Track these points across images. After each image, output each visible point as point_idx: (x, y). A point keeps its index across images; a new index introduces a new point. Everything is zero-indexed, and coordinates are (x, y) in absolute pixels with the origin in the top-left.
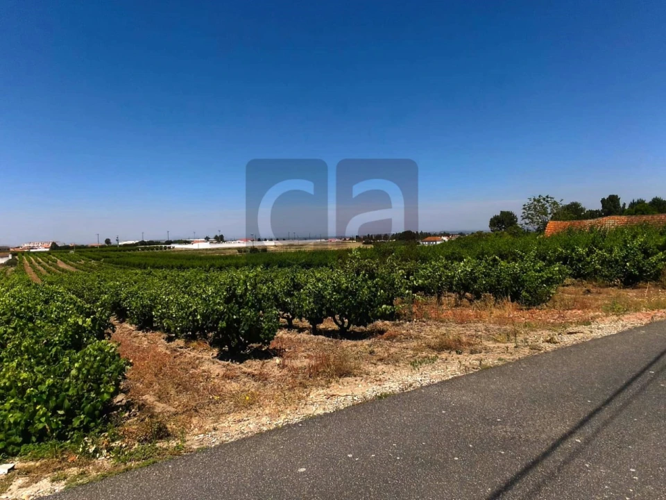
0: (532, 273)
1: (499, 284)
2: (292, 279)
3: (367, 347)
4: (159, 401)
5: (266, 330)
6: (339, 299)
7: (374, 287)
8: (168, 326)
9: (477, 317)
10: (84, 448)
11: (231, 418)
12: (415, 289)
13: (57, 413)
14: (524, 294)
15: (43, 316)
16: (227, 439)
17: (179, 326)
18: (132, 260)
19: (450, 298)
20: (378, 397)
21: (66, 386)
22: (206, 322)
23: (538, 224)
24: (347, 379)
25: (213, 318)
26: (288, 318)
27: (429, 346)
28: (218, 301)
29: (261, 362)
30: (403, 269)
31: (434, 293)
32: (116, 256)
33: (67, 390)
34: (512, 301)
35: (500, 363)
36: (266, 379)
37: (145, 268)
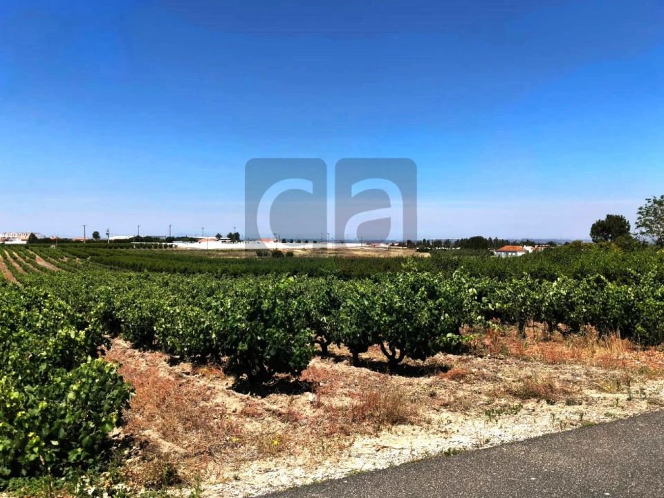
0: (650, 301)
1: (605, 314)
2: (328, 293)
3: (426, 387)
4: (164, 439)
5: (297, 356)
6: (390, 321)
7: (436, 309)
8: (173, 345)
9: (573, 357)
10: (82, 487)
11: (255, 465)
12: (489, 315)
13: (51, 444)
14: (639, 328)
15: (27, 325)
16: (253, 492)
17: (187, 347)
18: (123, 259)
19: (535, 328)
20: (445, 453)
21: (63, 412)
22: (222, 343)
23: (658, 234)
24: (402, 427)
25: (231, 338)
26: (321, 343)
27: (509, 392)
28: (239, 316)
29: (289, 398)
30: (473, 287)
31: (515, 321)
32: (105, 254)
33: (63, 417)
34: (623, 338)
35: (608, 420)
36: (296, 420)
37: (140, 271)
